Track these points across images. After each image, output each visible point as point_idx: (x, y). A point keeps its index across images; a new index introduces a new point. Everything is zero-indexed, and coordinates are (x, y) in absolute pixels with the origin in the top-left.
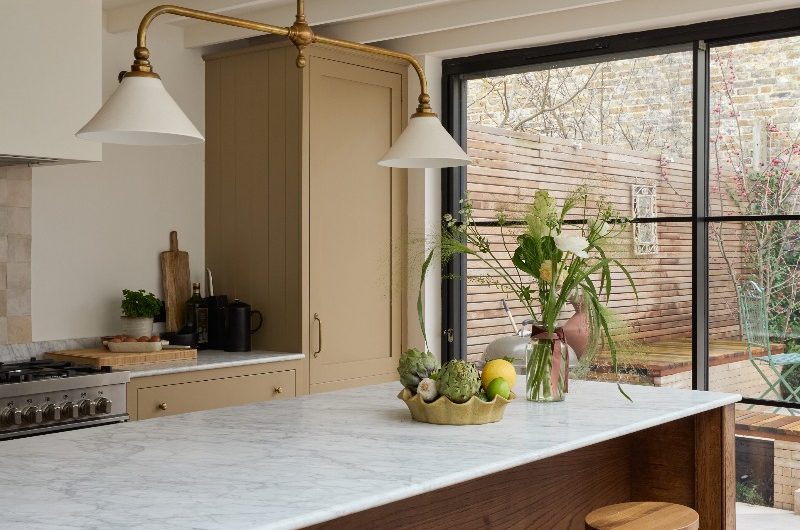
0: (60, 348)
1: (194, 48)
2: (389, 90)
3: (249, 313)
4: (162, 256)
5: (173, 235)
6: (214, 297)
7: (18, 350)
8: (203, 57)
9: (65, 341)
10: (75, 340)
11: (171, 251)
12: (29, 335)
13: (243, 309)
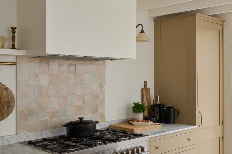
0: (113, 123)
1: (151, 18)
2: (219, 31)
3: (174, 110)
4: (142, 90)
5: (145, 82)
6: (160, 104)
7: (102, 125)
8: (154, 20)
9: (115, 121)
10: (118, 120)
11: (145, 88)
12: (105, 119)
13: (172, 109)
